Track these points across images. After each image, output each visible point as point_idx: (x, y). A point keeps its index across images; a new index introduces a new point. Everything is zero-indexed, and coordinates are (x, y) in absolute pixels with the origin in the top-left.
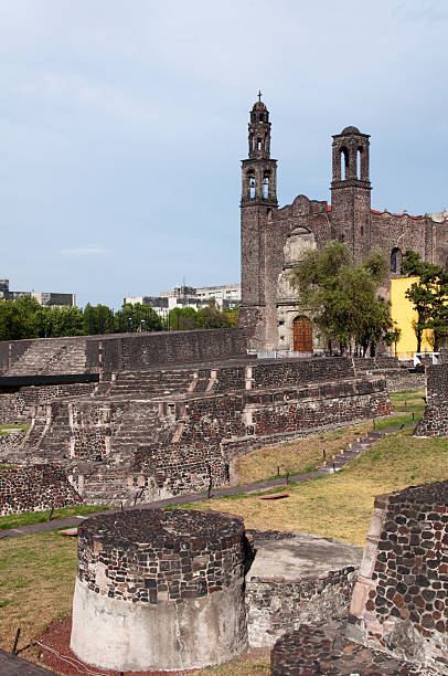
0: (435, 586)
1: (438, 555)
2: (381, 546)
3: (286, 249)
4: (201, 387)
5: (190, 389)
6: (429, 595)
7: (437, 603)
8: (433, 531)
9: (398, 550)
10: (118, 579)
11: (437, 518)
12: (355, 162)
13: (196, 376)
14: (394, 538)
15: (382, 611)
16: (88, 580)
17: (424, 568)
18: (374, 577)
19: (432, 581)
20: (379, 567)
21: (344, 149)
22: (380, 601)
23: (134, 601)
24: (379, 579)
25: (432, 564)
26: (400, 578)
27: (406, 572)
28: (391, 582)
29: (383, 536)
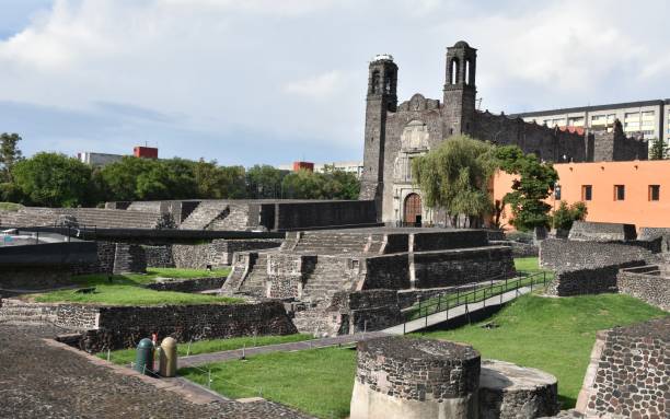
0: (642, 392)
1: (645, 371)
2: (601, 365)
3: (403, 138)
4: (374, 248)
5: (366, 249)
6: (639, 398)
7: (644, 404)
8: (642, 355)
9: (615, 368)
10: (397, 383)
11: (645, 347)
12: (465, 70)
13: (370, 238)
14: (612, 360)
15: (602, 409)
16: (370, 382)
17: (635, 380)
18: (595, 386)
19: (640, 389)
20: (600, 379)
21: (456, 59)
22: (600, 402)
23: (409, 398)
24: (599, 388)
25: (642, 378)
26: (615, 387)
27: (621, 383)
28: (608, 389)
29: (603, 359)
